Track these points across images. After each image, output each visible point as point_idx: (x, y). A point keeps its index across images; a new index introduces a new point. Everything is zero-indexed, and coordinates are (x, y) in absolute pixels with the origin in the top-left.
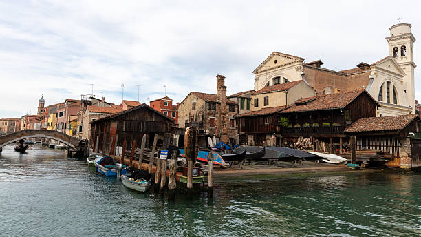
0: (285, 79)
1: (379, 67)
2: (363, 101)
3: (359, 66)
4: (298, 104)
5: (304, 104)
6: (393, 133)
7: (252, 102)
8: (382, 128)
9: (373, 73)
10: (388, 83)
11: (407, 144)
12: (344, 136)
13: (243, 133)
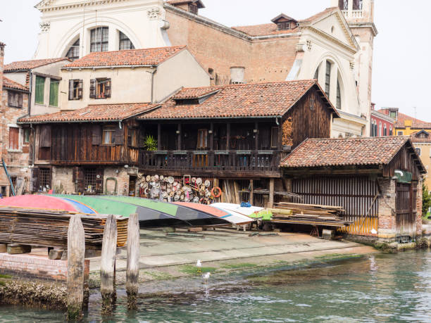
0: (121, 34)
1: (316, 27)
2: (313, 104)
3: (276, 21)
4: (179, 102)
5: (193, 101)
6: (369, 171)
7: (64, 87)
8: (351, 161)
9: (303, 40)
10: (329, 63)
11: (392, 191)
12: (278, 175)
13: (44, 162)
